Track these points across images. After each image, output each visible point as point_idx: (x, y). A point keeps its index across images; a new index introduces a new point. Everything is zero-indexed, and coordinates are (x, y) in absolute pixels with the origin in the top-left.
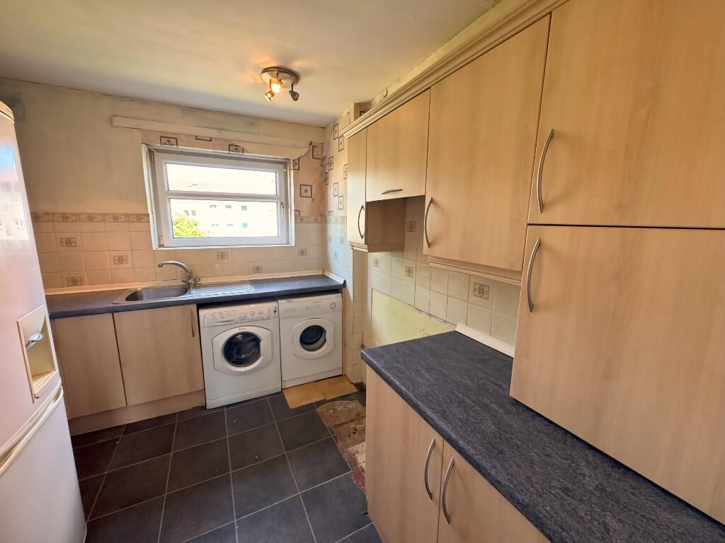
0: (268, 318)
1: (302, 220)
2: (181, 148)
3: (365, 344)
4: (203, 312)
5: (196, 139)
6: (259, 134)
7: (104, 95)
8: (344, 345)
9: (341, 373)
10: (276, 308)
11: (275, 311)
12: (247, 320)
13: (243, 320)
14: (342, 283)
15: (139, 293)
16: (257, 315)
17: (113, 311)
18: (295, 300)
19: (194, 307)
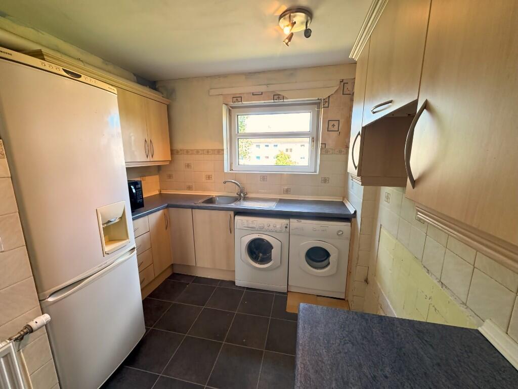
0: (280, 232)
1: (327, 152)
2: (245, 103)
3: (369, 279)
4: (237, 218)
5: (253, 95)
6: (296, 82)
7: (207, 77)
8: (349, 273)
9: (343, 297)
10: (287, 225)
11: (286, 227)
12: (264, 230)
13: (261, 229)
14: (352, 212)
15: (213, 199)
16: (271, 227)
17: (192, 208)
18: (303, 221)
19: (232, 213)
